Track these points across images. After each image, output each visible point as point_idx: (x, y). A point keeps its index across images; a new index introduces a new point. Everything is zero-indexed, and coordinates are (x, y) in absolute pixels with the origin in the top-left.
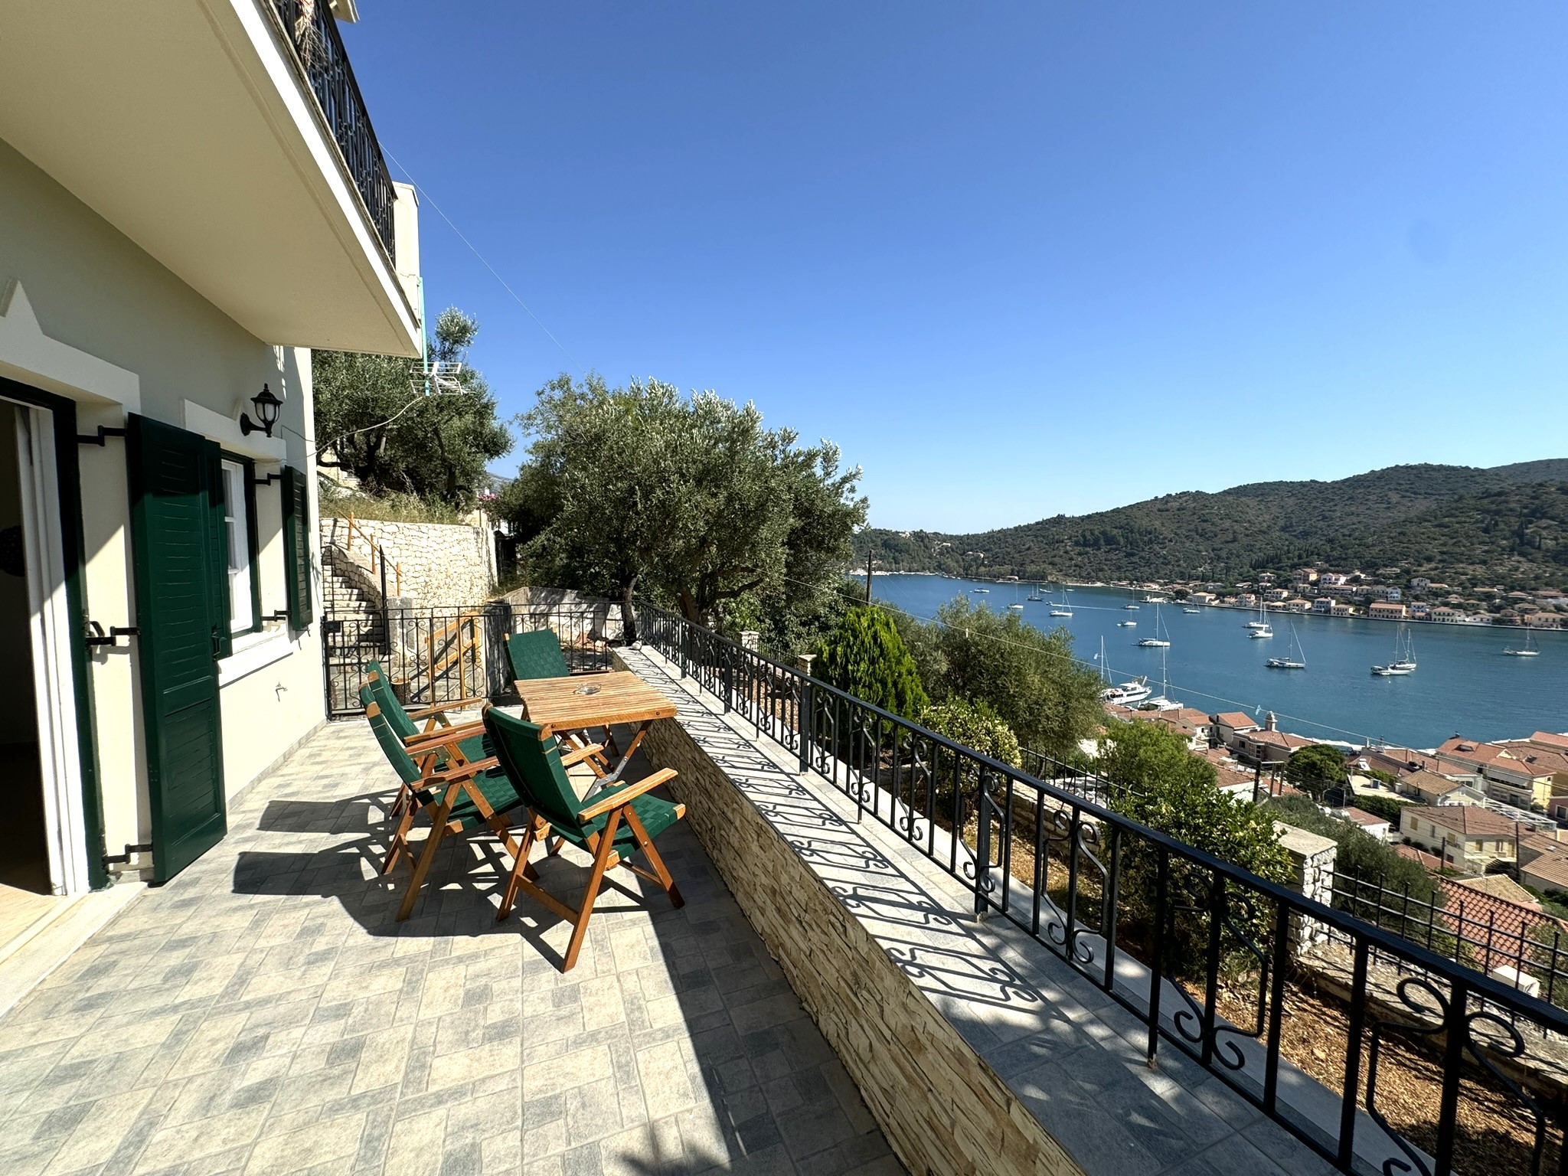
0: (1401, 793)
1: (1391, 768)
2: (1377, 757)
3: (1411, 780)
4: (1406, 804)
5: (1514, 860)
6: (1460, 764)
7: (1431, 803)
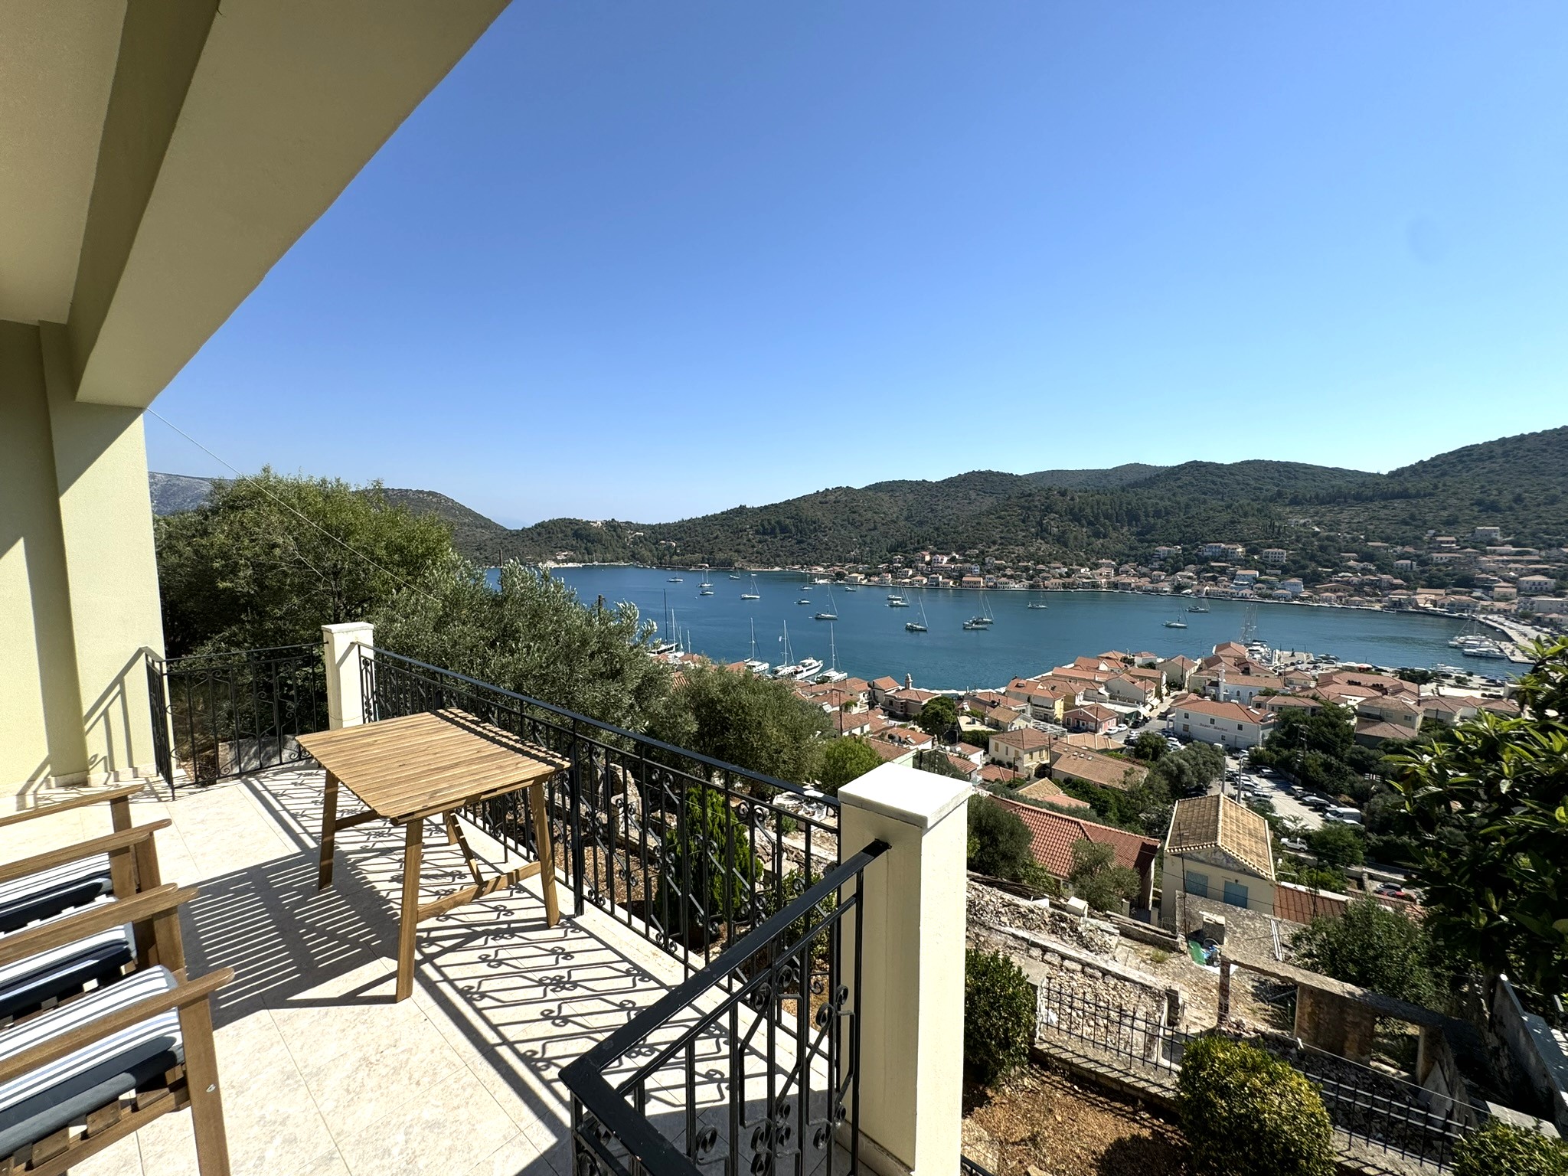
0: (989, 725)
1: (982, 706)
2: (974, 700)
3: (993, 714)
4: (991, 733)
5: (1048, 761)
6: (1017, 696)
7: (1005, 731)
